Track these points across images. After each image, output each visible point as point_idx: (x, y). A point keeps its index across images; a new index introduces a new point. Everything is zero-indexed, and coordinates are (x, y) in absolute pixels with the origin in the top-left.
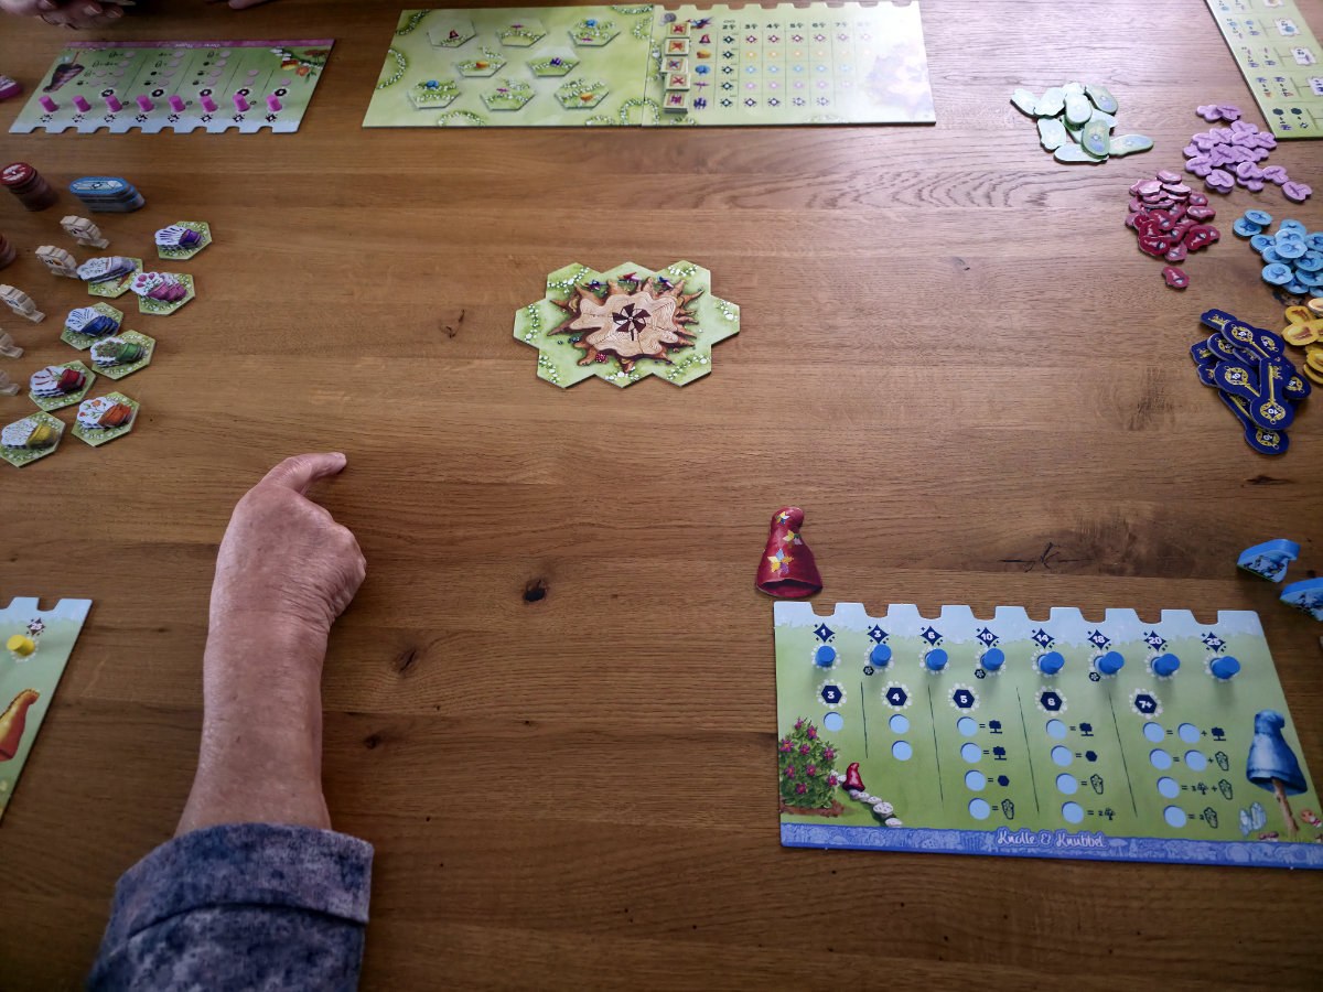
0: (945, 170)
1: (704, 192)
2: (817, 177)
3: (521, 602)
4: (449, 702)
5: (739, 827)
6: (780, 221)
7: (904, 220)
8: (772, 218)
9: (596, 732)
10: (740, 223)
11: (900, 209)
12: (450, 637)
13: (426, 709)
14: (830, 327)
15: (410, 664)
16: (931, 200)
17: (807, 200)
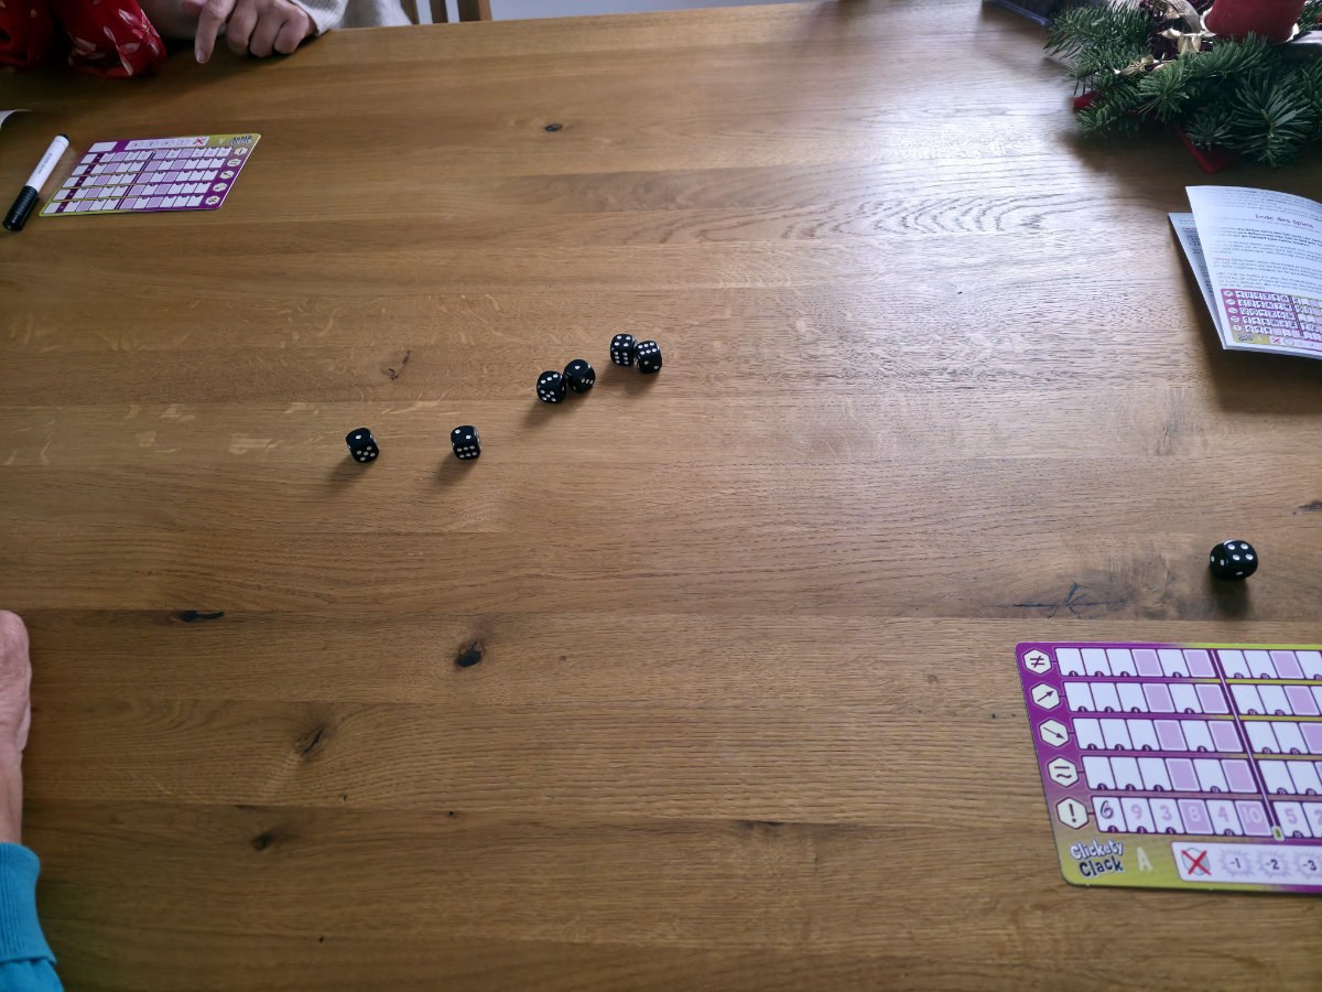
0: (929, 197)
1: (672, 227)
2: (794, 208)
3: (451, 668)
4: (358, 789)
6: (754, 252)
7: (888, 247)
8: (745, 250)
10: (711, 256)
11: (884, 237)
12: (366, 710)
13: (330, 800)
14: (811, 356)
15: (316, 745)
16: (916, 227)
17: (783, 231)
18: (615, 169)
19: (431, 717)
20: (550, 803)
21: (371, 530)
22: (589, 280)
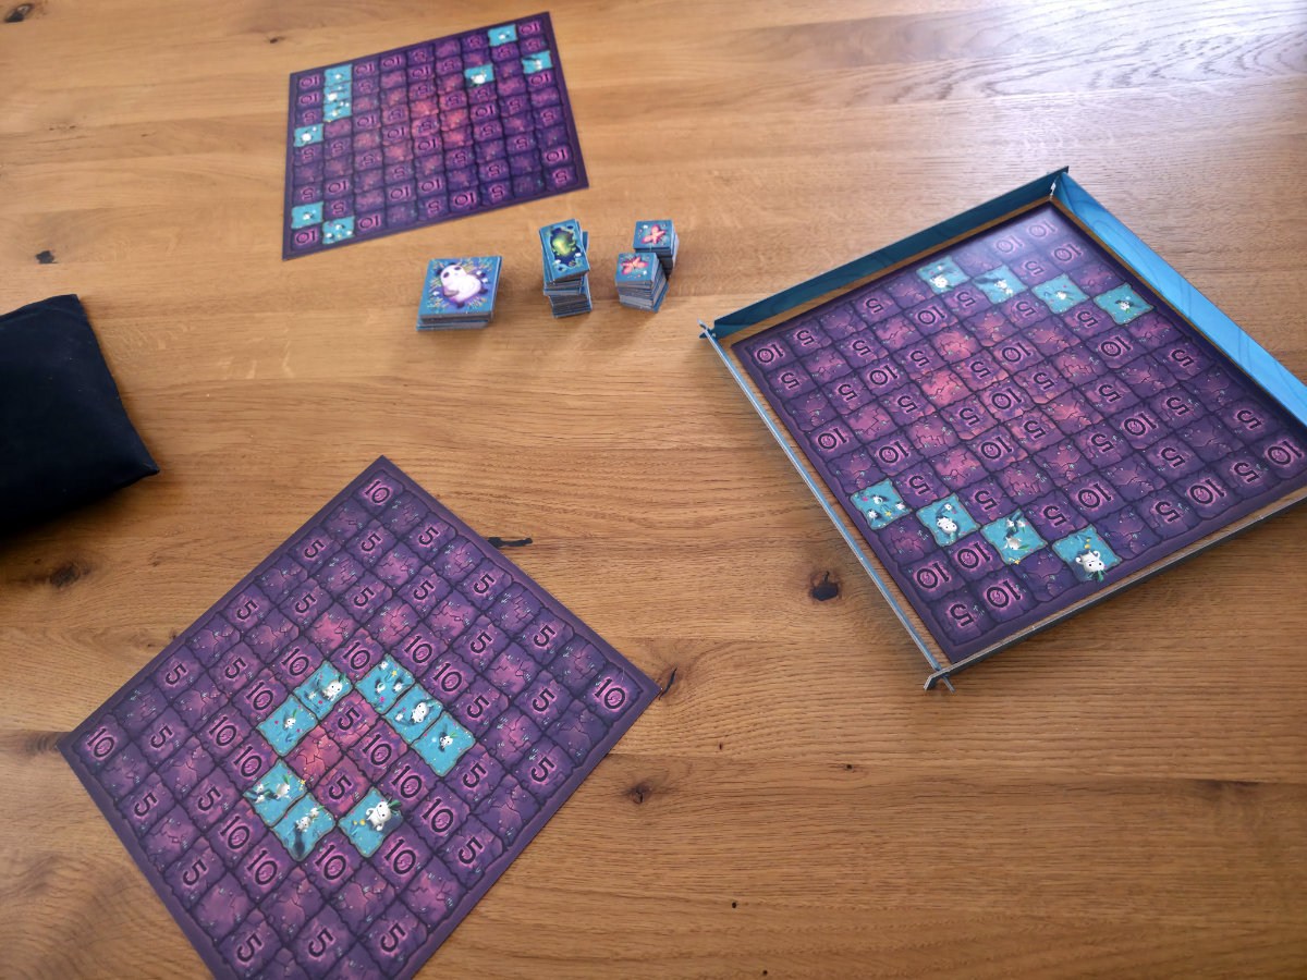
0: (1265, 32)
1: (949, 81)
2: (1096, 51)
3: (808, 600)
4: (733, 738)
5: (1201, 922)
6: (1058, 106)
7: (1226, 93)
8: (1047, 103)
9: (952, 780)
10: (1007, 112)
11: (1217, 82)
12: (719, 649)
13: (703, 749)
14: (1162, 229)
15: (672, 687)
16: (1258, 68)
17: (1088, 79)
18: (864, 15)
19: (797, 657)
20: (964, 757)
21: (675, 446)
22: (863, 146)
